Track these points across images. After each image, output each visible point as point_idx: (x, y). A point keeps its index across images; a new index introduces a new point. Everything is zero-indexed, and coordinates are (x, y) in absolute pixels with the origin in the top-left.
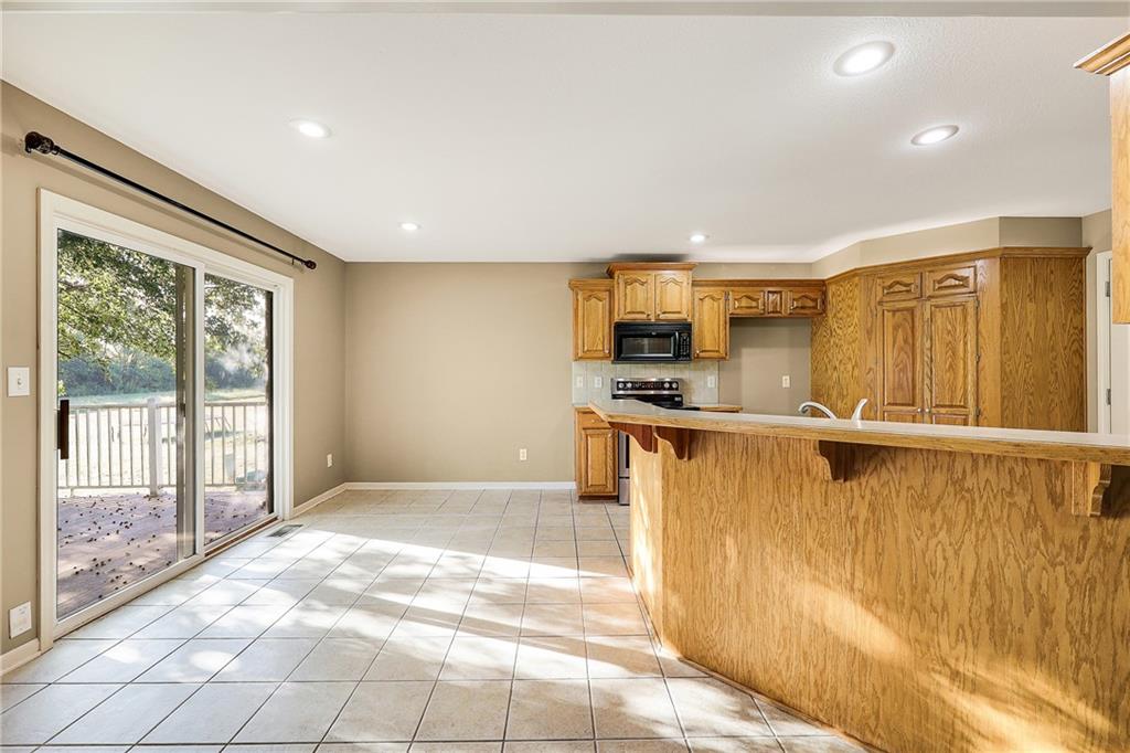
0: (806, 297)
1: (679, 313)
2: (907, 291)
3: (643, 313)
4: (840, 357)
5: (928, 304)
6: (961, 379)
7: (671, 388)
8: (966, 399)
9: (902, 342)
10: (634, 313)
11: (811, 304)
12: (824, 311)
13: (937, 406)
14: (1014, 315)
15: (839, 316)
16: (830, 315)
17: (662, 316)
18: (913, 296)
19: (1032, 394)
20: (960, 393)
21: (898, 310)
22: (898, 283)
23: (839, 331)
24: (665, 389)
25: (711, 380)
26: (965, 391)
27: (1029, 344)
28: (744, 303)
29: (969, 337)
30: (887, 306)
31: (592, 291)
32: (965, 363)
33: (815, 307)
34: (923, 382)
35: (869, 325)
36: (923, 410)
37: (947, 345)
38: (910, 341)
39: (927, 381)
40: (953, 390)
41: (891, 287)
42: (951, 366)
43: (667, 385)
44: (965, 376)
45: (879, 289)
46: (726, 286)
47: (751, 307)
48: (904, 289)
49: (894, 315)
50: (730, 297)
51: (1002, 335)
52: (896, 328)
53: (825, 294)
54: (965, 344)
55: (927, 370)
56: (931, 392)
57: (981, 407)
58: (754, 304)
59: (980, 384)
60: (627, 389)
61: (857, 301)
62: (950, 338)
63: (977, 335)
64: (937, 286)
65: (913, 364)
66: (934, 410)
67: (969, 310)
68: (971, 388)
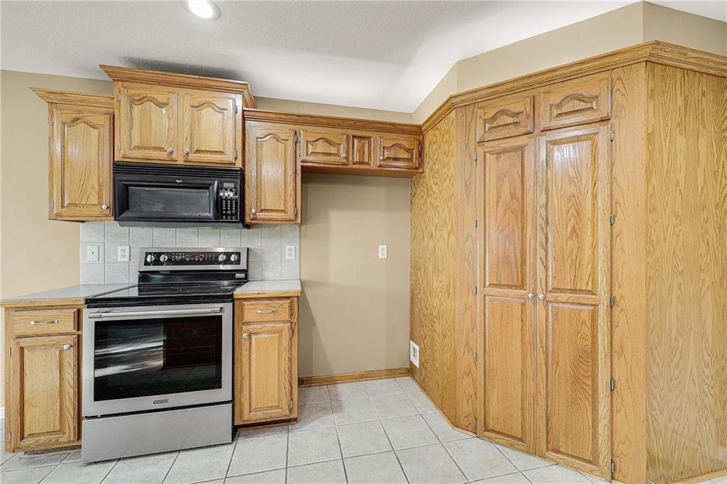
0: (400, 146)
1: (221, 152)
2: (515, 123)
3: (161, 149)
4: (436, 221)
5: (543, 140)
6: (587, 252)
7: (227, 262)
8: (594, 281)
9: (509, 196)
10: (145, 148)
11: (406, 155)
12: (421, 164)
13: (555, 290)
14: (661, 152)
15: (435, 168)
16: (427, 170)
17: (193, 157)
18: (522, 130)
19: (682, 273)
20: (586, 271)
21: (505, 151)
22: (502, 112)
23: (435, 188)
24: (220, 263)
25: (289, 250)
26: (594, 268)
27: (679, 198)
28: (321, 147)
29: (599, 185)
30: (489, 146)
31: (80, 112)
32: (594, 226)
33: (410, 160)
34: (535, 254)
35: (467, 175)
36: (535, 296)
37: (569, 200)
38: (519, 193)
39: (540, 253)
40: (576, 266)
41: (494, 118)
42: (574, 230)
43: (221, 258)
44: (594, 247)
45: (480, 123)
46: (296, 123)
47: (330, 154)
48: (511, 120)
49: (498, 159)
50: (302, 139)
51: (648, 181)
52: (500, 179)
53: (421, 144)
54: (595, 196)
55: (540, 236)
56: (546, 268)
57: (616, 293)
58: (333, 150)
59: (615, 257)
60: (161, 264)
61: (454, 143)
62: (572, 189)
63: (611, 183)
64: (555, 112)
65: (523, 227)
66: (550, 296)
67: (600, 145)
68: (602, 264)
